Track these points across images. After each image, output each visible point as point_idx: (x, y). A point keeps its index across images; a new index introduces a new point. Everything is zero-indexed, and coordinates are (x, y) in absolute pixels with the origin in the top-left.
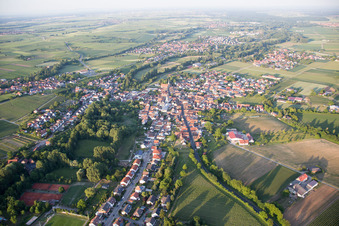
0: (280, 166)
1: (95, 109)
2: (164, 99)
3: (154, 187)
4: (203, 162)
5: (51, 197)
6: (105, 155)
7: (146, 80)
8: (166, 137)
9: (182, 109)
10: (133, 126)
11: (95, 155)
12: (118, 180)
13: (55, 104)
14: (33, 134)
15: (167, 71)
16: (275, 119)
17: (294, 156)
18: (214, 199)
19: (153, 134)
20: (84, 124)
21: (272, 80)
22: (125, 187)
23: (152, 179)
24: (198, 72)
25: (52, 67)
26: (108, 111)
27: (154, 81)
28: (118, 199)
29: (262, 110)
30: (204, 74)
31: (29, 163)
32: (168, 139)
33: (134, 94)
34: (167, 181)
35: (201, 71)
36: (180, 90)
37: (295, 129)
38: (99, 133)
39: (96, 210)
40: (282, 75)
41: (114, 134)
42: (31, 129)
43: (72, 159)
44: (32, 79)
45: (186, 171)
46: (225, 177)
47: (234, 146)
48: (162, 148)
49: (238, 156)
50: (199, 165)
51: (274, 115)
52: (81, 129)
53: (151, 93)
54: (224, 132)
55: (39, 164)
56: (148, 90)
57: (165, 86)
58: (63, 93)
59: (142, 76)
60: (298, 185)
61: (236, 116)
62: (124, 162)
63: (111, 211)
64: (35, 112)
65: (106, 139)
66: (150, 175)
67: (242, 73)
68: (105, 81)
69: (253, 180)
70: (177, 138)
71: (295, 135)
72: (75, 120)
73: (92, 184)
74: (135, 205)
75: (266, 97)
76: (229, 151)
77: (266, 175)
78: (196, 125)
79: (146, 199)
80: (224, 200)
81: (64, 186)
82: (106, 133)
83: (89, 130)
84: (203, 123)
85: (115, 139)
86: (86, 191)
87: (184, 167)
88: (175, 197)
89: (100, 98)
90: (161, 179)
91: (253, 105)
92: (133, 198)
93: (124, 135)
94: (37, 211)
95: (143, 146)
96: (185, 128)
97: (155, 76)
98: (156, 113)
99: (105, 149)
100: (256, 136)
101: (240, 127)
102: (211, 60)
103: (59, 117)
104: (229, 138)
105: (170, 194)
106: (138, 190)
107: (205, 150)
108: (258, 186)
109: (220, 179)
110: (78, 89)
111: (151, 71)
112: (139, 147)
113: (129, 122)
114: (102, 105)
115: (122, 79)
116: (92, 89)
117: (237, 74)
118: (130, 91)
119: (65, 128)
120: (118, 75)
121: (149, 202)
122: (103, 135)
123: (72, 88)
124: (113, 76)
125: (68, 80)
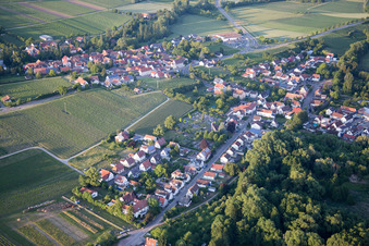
1: (274, 155)
13: (168, 122)
14: (113, 206)
20: (248, 198)
25: (154, 17)
26: (308, 165)
42: (107, 189)
44: (110, 44)
52: (238, 215)
58: (185, 91)
64: (119, 138)
68: (287, 69)
83: (265, 225)
110: (219, 87)
114: (292, 147)
115: (332, 69)
116: (256, 89)
118: (359, 107)
119: (194, 201)
120: (318, 54)
123: (205, 82)
124: (305, 58)
125: (194, 57)
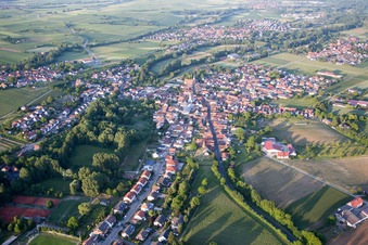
0: (327, 187)
1: (99, 108)
2: (186, 98)
3: (165, 205)
4: (228, 178)
5: (36, 213)
6: (107, 164)
7: (166, 74)
8: (185, 145)
9: (209, 111)
10: (144, 130)
11: (95, 163)
12: (121, 195)
13: (49, 100)
14: (18, 136)
15: (194, 63)
16: (329, 127)
17: (348, 174)
18: (238, 223)
19: (168, 141)
20: (84, 125)
21: (330, 78)
22: (129, 204)
23: (163, 196)
24: (234, 65)
26: (115, 111)
27: (176, 75)
28: (118, 217)
29: (311, 115)
30: (240, 68)
31: (11, 171)
32: (188, 148)
33: (149, 90)
34: (180, 199)
35: (238, 65)
36: (208, 87)
37: (353, 141)
38: (101, 137)
39: (91, 230)
40: (344, 72)
41: (120, 139)
42: (16, 130)
43: (65, 168)
44: (21, 68)
45: (206, 187)
46: (255, 196)
47: (270, 160)
48: (179, 158)
49: (273, 172)
50: (223, 180)
51: (327, 122)
52: (79, 132)
53: (171, 91)
54: (259, 141)
55: (23, 173)
56: (168, 86)
57: (189, 82)
58: (60, 86)
59: (161, 68)
60: (349, 212)
61: (276, 123)
62: (130, 174)
63: (109, 233)
64: (23, 109)
65: (110, 145)
66: (161, 191)
67: (291, 68)
69: (290, 202)
70: (198, 146)
71: (351, 149)
72: (73, 121)
73: (88, 199)
74: (138, 226)
75: (319, 99)
76: (263, 165)
77: (307, 197)
78: (224, 132)
79: (154, 219)
80: (250, 224)
81: (54, 200)
82: (110, 137)
83: (90, 134)
84: (233, 129)
85: (121, 145)
86: (80, 207)
87: (204, 182)
88: (189, 218)
89: (107, 94)
90: (174, 195)
91: (300, 109)
92: (137, 217)
93: (133, 141)
94: (16, 230)
95: (155, 155)
96: (209, 134)
97: (178, 69)
98: (176, 115)
99: (107, 156)
100: (299, 148)
101: (280, 136)
102: (252, 50)
103: (52, 116)
104: (264, 149)
105: (184, 214)
106: (144, 208)
107: (232, 163)
108: (296, 210)
109: (247, 198)
110: (78, 83)
111: (173, 62)
112: (150, 156)
113: (141, 125)
114: (108, 103)
115: (136, 72)
117: (283, 69)
118: (144, 87)
119: (60, 130)
120: (132, 66)
121: (156, 223)
122: (106, 139)
123: (71, 81)
124: (124, 68)
125: (67, 71)
